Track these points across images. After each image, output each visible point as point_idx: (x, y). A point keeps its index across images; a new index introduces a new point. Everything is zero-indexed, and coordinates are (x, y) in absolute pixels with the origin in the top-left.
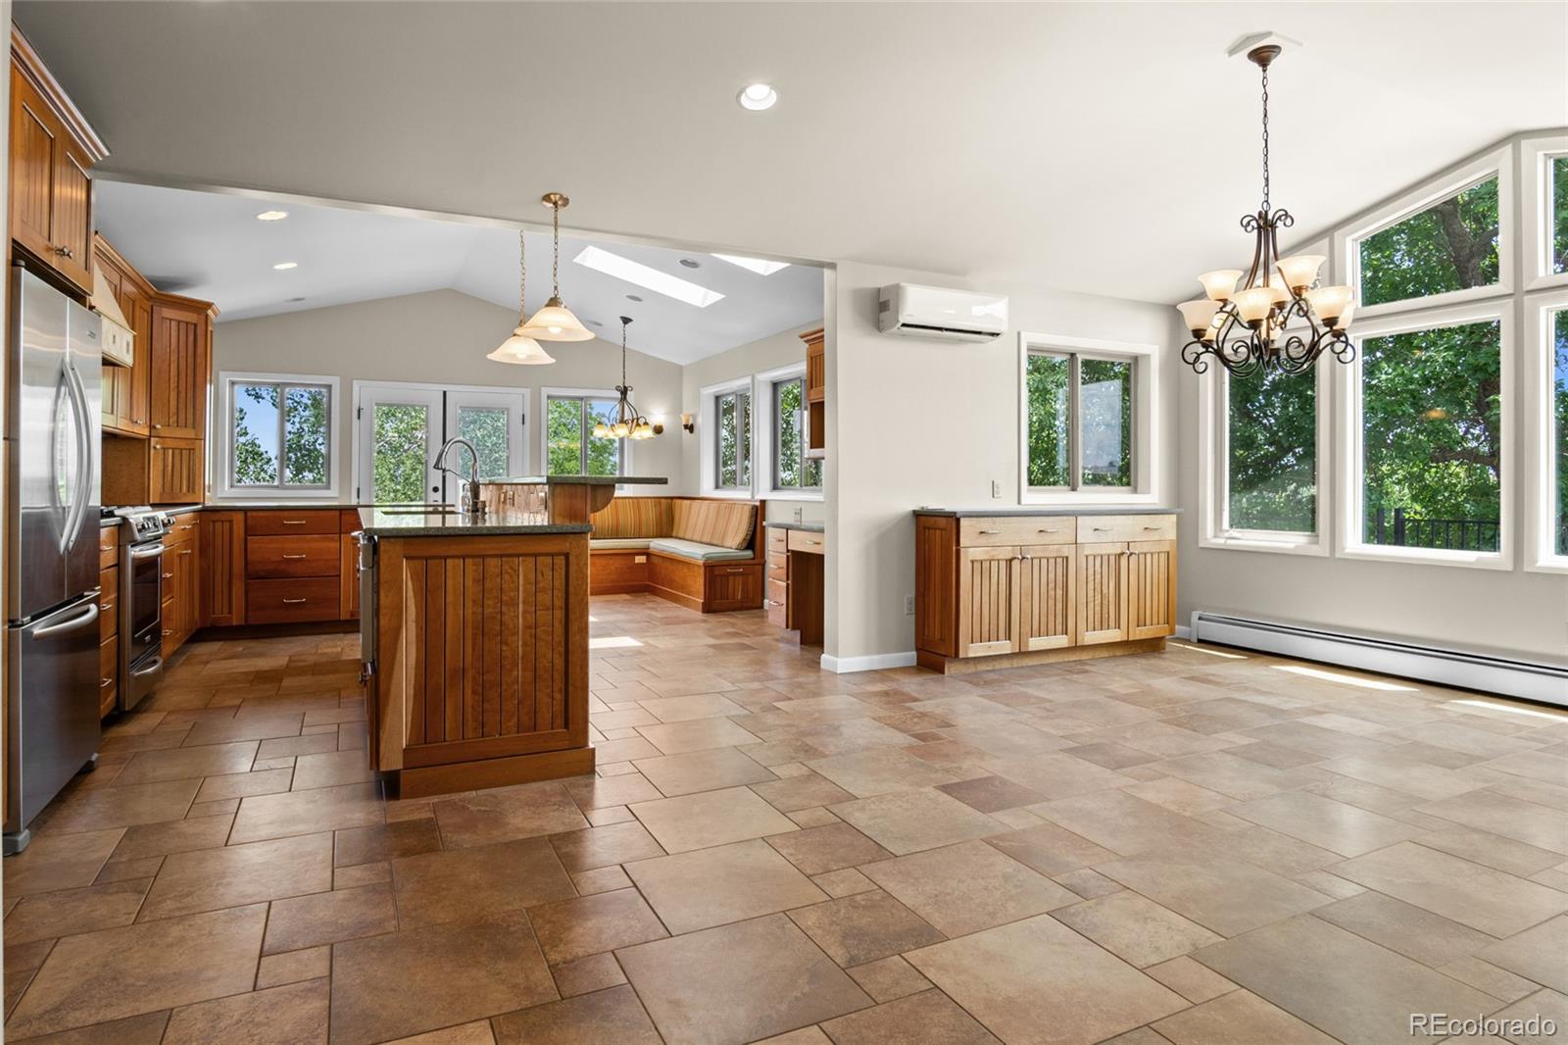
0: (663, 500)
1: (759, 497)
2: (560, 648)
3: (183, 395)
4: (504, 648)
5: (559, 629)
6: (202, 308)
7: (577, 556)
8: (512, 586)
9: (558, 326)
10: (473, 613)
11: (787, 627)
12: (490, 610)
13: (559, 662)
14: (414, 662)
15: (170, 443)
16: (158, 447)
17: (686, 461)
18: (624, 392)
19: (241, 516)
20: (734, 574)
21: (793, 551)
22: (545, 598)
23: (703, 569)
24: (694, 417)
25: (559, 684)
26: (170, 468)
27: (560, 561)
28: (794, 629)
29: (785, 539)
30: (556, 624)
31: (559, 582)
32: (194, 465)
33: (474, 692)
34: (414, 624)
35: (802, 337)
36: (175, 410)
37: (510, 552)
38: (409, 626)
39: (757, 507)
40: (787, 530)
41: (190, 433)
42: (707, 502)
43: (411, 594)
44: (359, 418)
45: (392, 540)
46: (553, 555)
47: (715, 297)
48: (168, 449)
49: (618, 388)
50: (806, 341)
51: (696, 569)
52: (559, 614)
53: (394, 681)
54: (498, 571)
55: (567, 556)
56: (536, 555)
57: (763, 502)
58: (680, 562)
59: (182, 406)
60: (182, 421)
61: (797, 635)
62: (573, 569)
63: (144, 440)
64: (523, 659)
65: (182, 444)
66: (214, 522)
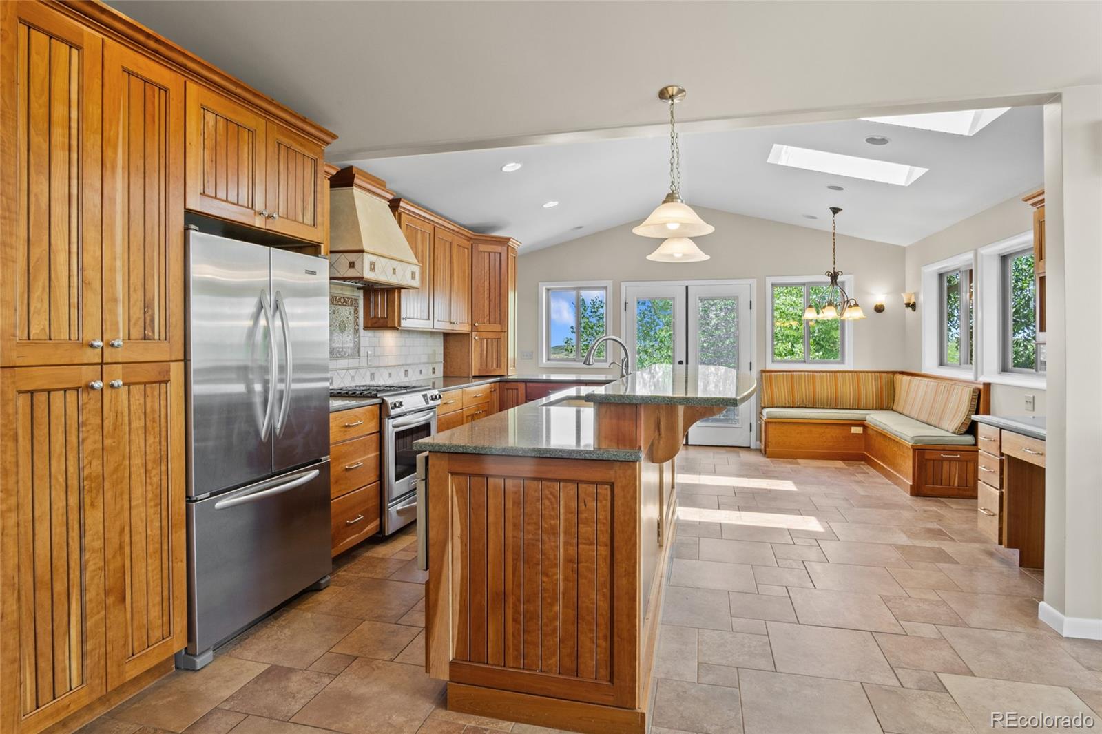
0: (884, 375)
1: (984, 379)
2: (605, 590)
3: (492, 302)
4: (545, 579)
5: (604, 568)
6: (504, 241)
7: (623, 488)
8: (552, 513)
9: (677, 222)
10: (514, 537)
11: (1000, 543)
12: (530, 536)
13: (604, 605)
14: (459, 579)
15: (484, 335)
16: (476, 338)
17: (908, 339)
18: (834, 277)
19: (522, 386)
20: (950, 460)
21: (1009, 457)
22: (587, 530)
23: (912, 450)
24: (916, 295)
25: (603, 631)
26: (485, 352)
27: (605, 491)
28: (1010, 546)
29: (999, 439)
30: (600, 562)
31: (604, 515)
32: (500, 350)
33: (515, 620)
34: (459, 540)
35: (1026, 200)
36: (488, 313)
37: (550, 476)
38: (454, 541)
39: (980, 391)
40: (1001, 429)
41: (497, 328)
42: (926, 380)
43: (456, 509)
44: (625, 310)
45: (439, 454)
46: (597, 483)
47: (920, 171)
48: (484, 339)
49: (828, 274)
50: (1033, 205)
51: (906, 450)
52: (604, 551)
53: (441, 594)
54: (538, 494)
55: (612, 485)
56: (578, 482)
57: (988, 386)
58: (890, 439)
59: (492, 310)
60: (492, 320)
61: (1015, 554)
62: (619, 502)
63: (469, 334)
64: (564, 594)
65: (492, 336)
66: (507, 389)
